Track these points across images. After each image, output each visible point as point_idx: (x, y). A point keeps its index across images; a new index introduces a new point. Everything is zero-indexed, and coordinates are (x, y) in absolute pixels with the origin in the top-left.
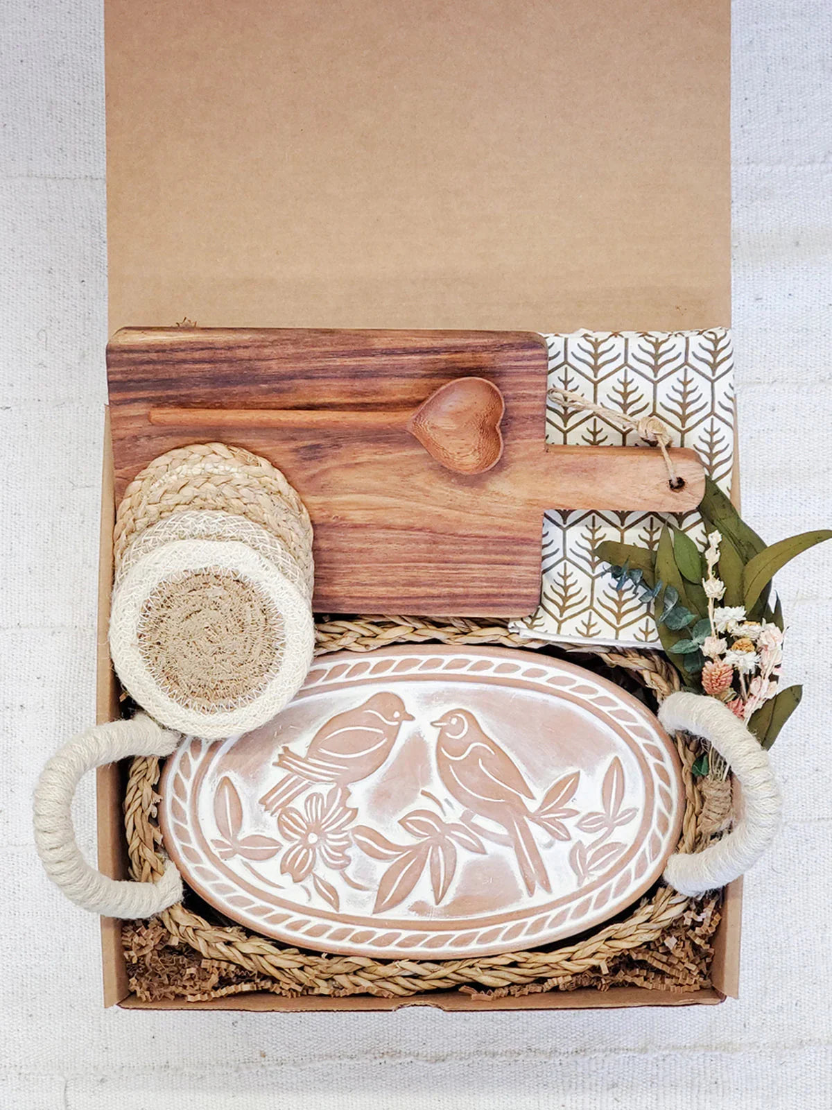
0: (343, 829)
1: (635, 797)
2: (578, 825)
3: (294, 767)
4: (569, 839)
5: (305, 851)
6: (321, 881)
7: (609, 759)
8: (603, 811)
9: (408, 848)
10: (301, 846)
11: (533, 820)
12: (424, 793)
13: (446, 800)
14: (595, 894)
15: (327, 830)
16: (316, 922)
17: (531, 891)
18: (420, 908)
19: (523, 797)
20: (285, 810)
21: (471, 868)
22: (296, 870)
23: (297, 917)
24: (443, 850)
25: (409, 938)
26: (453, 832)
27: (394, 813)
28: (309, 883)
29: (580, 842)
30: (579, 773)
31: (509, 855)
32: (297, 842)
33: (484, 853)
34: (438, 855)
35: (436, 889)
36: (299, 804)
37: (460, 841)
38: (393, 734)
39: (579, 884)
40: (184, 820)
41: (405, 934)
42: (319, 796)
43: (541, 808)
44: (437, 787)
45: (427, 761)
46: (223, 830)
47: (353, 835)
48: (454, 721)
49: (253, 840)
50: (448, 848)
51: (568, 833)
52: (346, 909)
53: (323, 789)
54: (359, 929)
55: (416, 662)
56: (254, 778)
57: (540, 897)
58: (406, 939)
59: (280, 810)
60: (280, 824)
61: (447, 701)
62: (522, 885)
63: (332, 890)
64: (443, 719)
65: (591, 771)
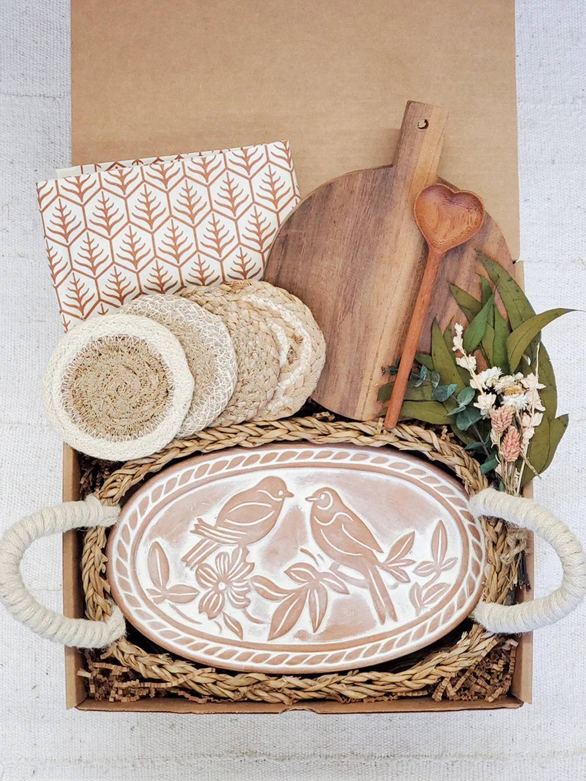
0: (244, 579)
1: (455, 550)
2: (415, 571)
3: (207, 534)
4: (409, 581)
5: (216, 595)
6: (229, 617)
7: (436, 522)
8: (433, 561)
9: (293, 591)
10: (213, 592)
11: (382, 568)
12: (302, 550)
13: (319, 555)
14: (429, 621)
15: (232, 580)
16: (226, 648)
17: (383, 621)
18: (302, 635)
19: (374, 551)
20: (201, 565)
21: (339, 605)
22: (210, 610)
23: (212, 645)
24: (318, 592)
25: (294, 658)
26: (324, 579)
27: (281, 565)
28: (220, 619)
29: (417, 583)
30: (414, 532)
31: (366, 594)
32: (210, 589)
33: (348, 593)
34: (314, 596)
35: (314, 622)
36: (211, 561)
37: (330, 585)
38: (279, 507)
39: (417, 614)
40: (126, 575)
41: (292, 655)
42: (225, 554)
43: (388, 559)
44: (312, 546)
45: (303, 526)
46: (155, 582)
47: (252, 583)
48: (323, 497)
49: (178, 588)
50: (320, 589)
51: (408, 577)
52: (248, 638)
53: (229, 549)
54: (258, 652)
55: (294, 454)
56: (176, 542)
57: (390, 625)
58: (293, 659)
59: (197, 566)
60: (198, 576)
61: (317, 481)
62: (376, 617)
63: (237, 624)
64: (314, 495)
65: (423, 531)
